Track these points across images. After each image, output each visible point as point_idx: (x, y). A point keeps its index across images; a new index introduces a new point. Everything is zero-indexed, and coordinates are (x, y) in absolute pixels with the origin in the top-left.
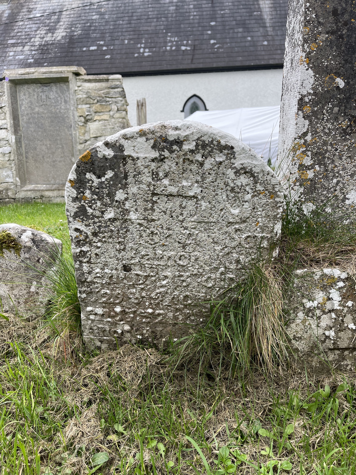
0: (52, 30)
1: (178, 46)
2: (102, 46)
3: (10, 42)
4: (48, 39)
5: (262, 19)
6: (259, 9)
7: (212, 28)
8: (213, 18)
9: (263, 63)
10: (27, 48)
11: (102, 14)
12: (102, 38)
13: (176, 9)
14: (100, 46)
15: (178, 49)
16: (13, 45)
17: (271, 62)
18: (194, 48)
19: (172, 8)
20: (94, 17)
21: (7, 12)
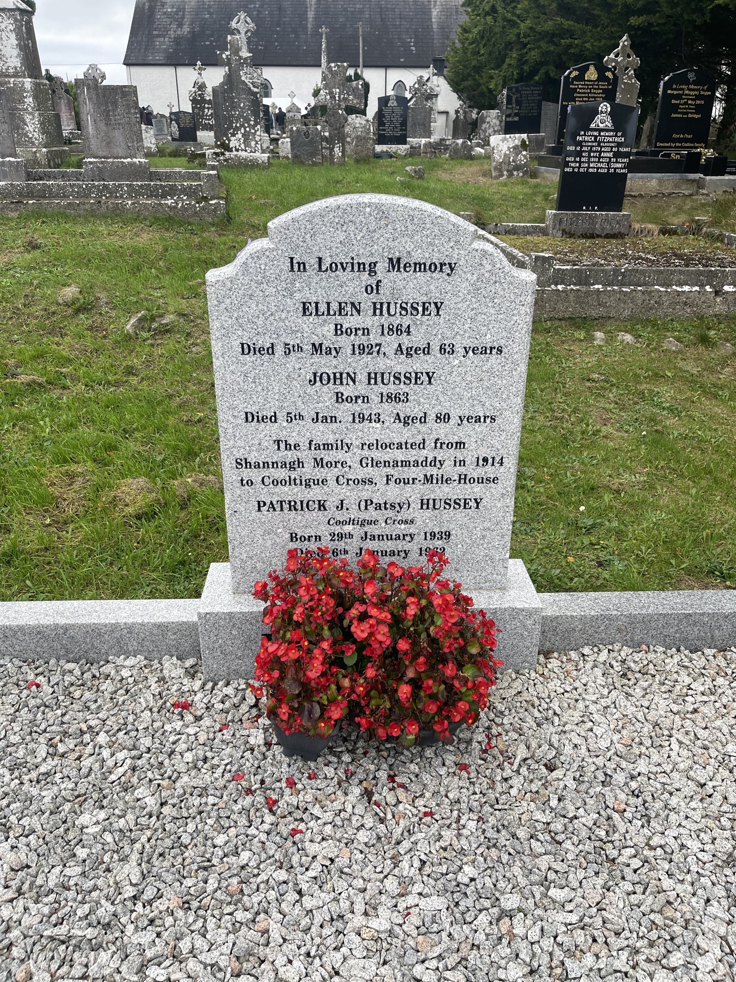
0: (180, 25)
1: (257, 46)
2: (213, 41)
3: (155, 33)
4: (179, 33)
5: (307, 28)
6: (306, 19)
7: (277, 32)
8: (279, 25)
9: (300, 63)
10: (166, 39)
11: (210, 14)
12: (212, 35)
13: (258, 14)
14: (211, 42)
15: (257, 47)
16: (158, 36)
17: (305, 63)
18: (266, 47)
19: (255, 13)
20: (207, 16)
21: (147, 4)
